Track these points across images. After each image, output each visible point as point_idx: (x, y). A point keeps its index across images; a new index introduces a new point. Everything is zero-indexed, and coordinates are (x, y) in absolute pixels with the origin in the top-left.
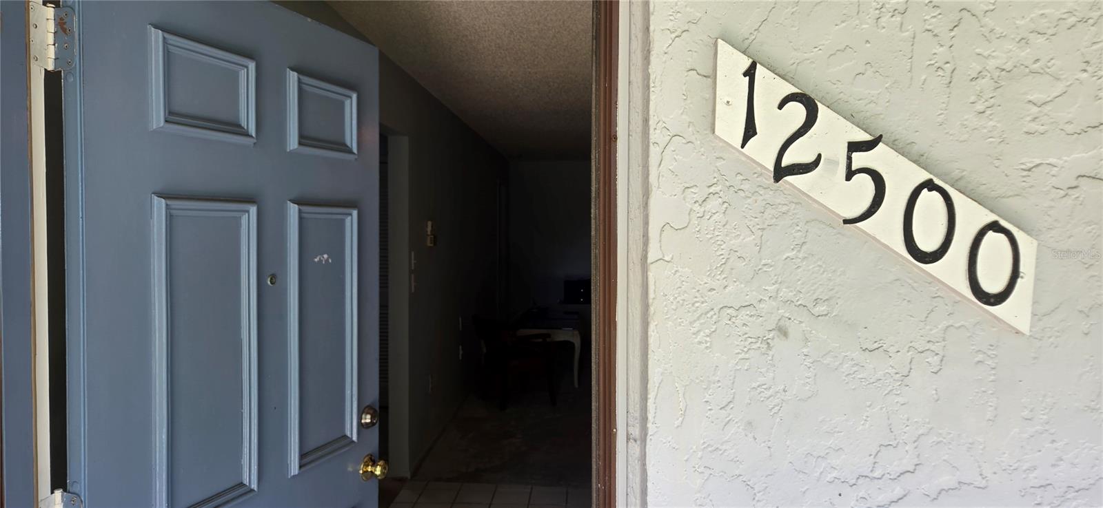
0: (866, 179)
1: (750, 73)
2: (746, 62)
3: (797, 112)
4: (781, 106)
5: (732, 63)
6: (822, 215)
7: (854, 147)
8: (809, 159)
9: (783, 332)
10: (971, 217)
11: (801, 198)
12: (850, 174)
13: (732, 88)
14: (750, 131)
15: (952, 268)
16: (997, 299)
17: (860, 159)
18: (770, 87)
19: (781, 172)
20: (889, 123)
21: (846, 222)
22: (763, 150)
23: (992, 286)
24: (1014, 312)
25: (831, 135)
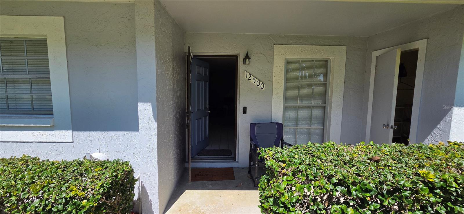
3: (250, 76)
5: (246, 72)
6: (251, 83)
7: (254, 78)
8: (251, 79)
9: (249, 91)
10: (261, 83)
11: (250, 82)
13: (246, 74)
14: (247, 77)
15: (260, 86)
17: (254, 79)
18: (248, 74)
19: (249, 80)
20: (256, 76)
21: (253, 83)
23: (262, 88)
24: (264, 89)
25: (252, 77)
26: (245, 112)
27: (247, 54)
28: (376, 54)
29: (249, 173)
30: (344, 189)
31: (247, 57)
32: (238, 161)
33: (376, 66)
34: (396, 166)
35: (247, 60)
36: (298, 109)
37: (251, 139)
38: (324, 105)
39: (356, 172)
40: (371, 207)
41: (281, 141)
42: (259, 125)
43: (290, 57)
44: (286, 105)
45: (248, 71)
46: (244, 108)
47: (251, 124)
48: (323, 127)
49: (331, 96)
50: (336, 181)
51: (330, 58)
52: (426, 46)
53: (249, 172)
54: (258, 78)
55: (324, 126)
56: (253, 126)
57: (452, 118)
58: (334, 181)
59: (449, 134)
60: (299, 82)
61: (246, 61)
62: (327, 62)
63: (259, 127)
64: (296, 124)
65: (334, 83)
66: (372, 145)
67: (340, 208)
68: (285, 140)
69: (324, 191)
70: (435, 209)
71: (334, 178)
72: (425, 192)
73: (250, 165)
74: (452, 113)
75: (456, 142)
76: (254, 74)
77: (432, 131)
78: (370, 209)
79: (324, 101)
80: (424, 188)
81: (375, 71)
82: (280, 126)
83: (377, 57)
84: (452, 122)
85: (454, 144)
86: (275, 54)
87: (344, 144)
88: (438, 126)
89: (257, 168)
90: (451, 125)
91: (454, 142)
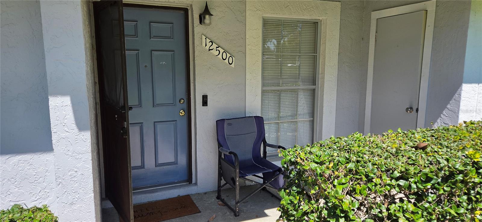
0: (218, 51)
1: (206, 39)
2: (205, 37)
3: (211, 43)
4: (209, 42)
5: (204, 37)
6: (214, 55)
7: (217, 47)
8: (212, 49)
9: (210, 68)
10: (228, 55)
11: (211, 53)
12: (216, 50)
13: (204, 40)
14: (206, 45)
15: (227, 61)
16: (231, 64)
17: (217, 49)
18: (208, 40)
19: (209, 50)
20: (221, 45)
21: (216, 56)
22: (207, 47)
23: (231, 63)
24: (233, 65)
25: (214, 46)
26: (205, 103)
27: (207, 6)
28: (376, 15)
29: (218, 199)
30: (406, 182)
31: (206, 12)
32: (196, 184)
33: (376, 32)
34: (443, 151)
35: (207, 17)
36: (280, 95)
37: (220, 145)
38: (313, 87)
39: (411, 163)
40: (429, 199)
41: (262, 142)
42: (230, 121)
43: (268, 15)
44: (264, 88)
45: (208, 36)
46: (203, 96)
47: (218, 122)
48: (312, 119)
49: (323, 73)
50: (398, 175)
51: (321, 19)
52: (435, 9)
53: (218, 197)
54: (224, 46)
55: (313, 117)
56: (220, 123)
57: (461, 95)
58: (396, 175)
59: (459, 114)
60: (281, 54)
61: (205, 18)
62: (315, 24)
63: (230, 124)
64: (279, 117)
65: (326, 54)
66: (400, 132)
67: (399, 206)
68: (268, 142)
69: (387, 188)
70: (476, 190)
71: (396, 172)
72: (473, 173)
73: (219, 186)
74: (461, 90)
75: (471, 121)
76: (217, 41)
77: (441, 113)
78: (429, 200)
79: (314, 82)
80: (472, 169)
81: (375, 39)
82: (259, 121)
83: (377, 19)
84: (461, 100)
85: (470, 123)
86: (247, 8)
87: (372, 135)
88: (448, 106)
89: (238, 188)
90: (460, 103)
91: (470, 122)
